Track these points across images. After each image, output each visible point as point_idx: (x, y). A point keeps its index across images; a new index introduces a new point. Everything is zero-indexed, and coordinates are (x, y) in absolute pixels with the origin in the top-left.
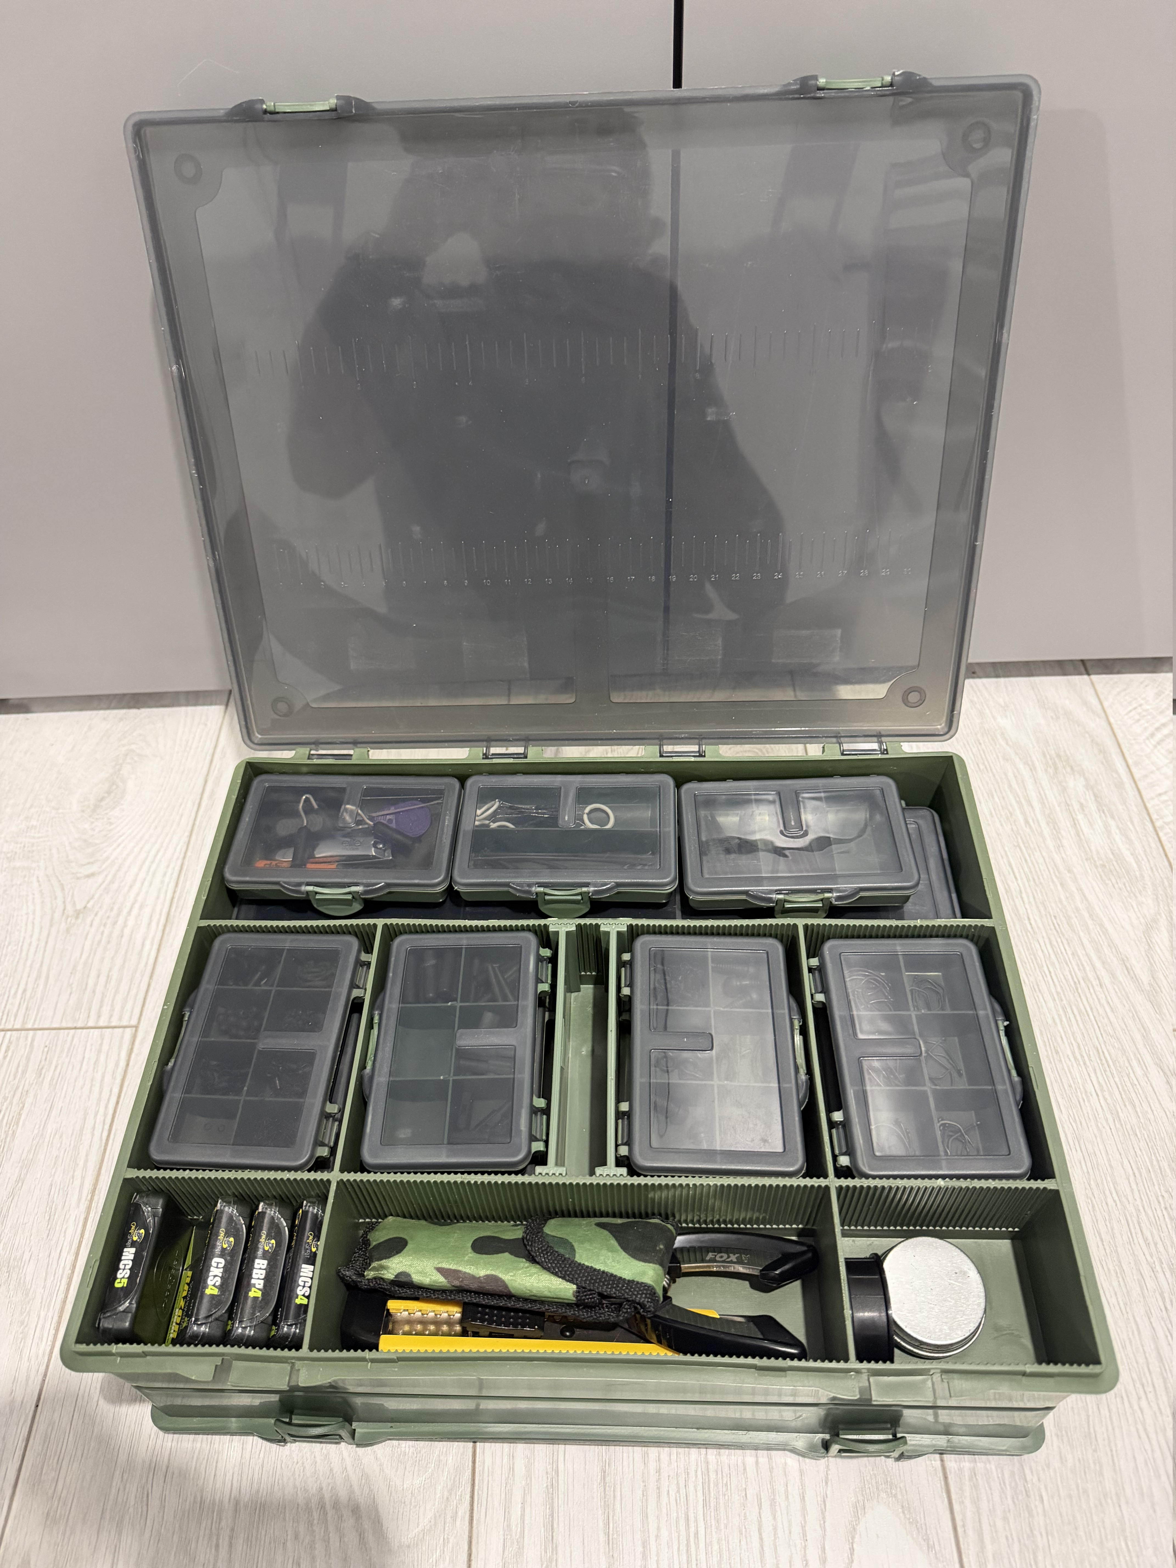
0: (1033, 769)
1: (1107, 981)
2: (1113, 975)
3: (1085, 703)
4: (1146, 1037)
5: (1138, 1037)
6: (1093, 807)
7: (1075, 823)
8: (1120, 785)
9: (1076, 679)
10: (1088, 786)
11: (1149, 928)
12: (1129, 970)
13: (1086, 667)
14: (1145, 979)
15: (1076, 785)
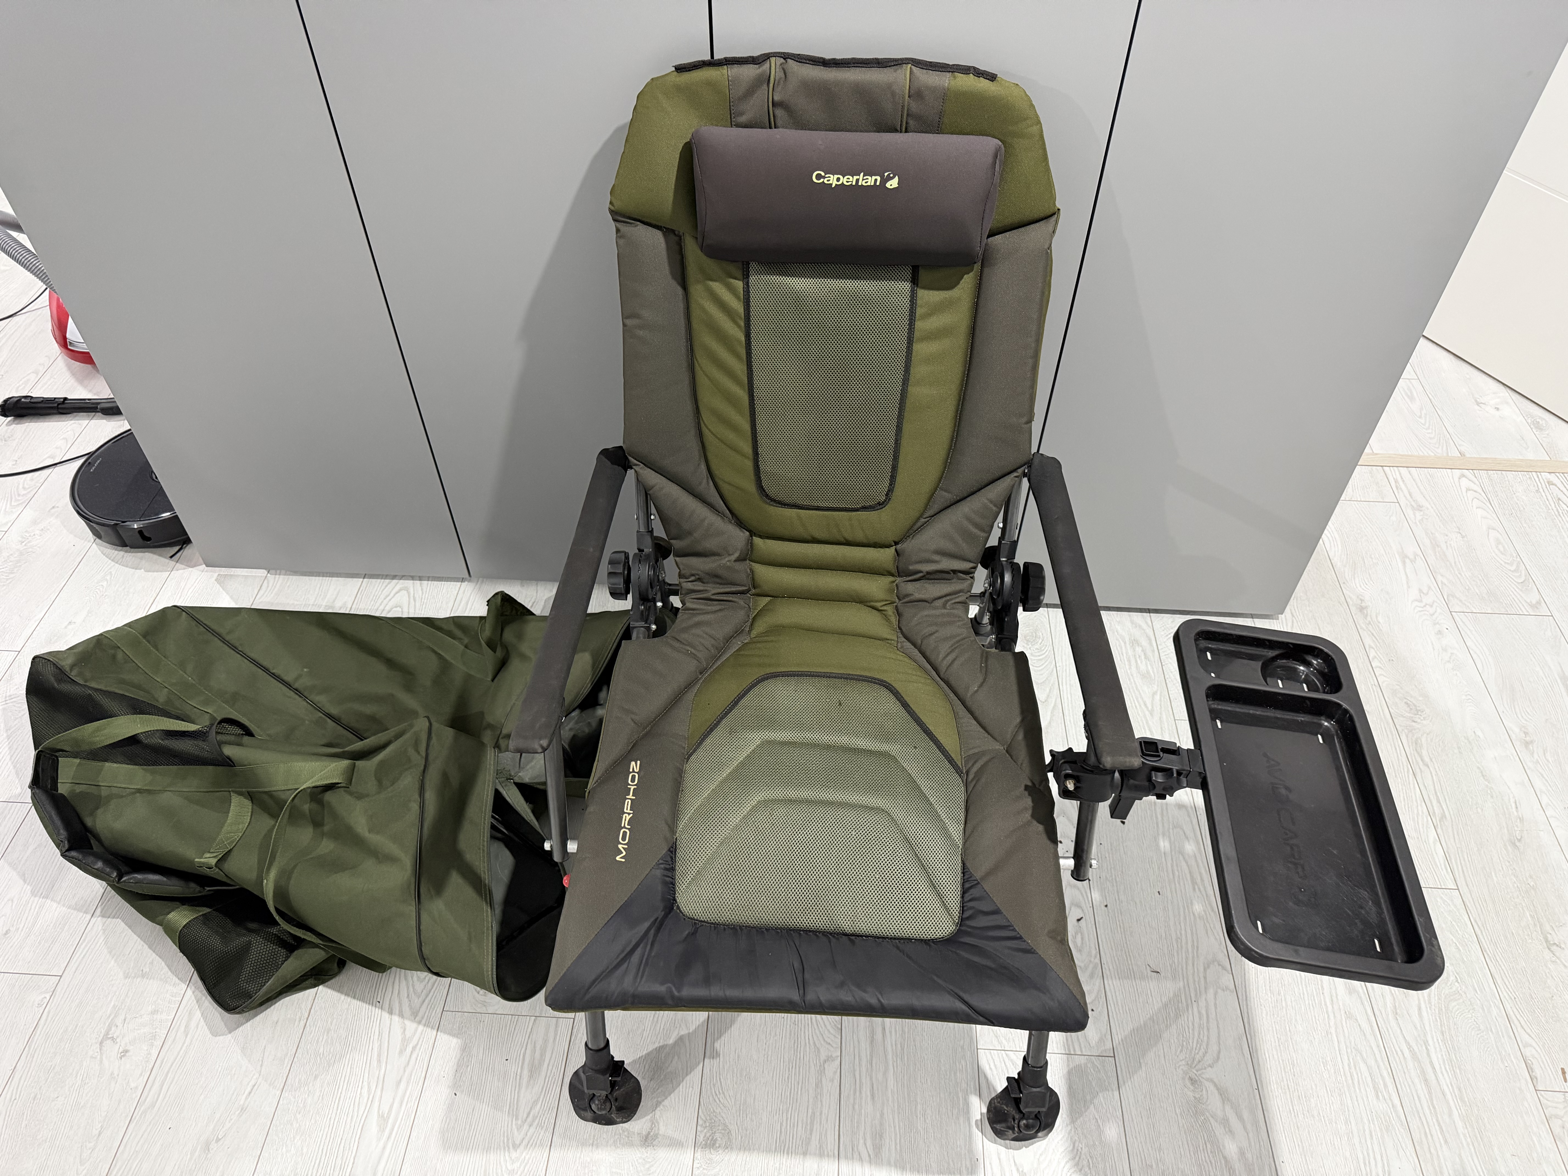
0: (1125, 643)
1: (1138, 707)
2: (1140, 706)
3: (1147, 623)
4: (1147, 722)
5: (1145, 722)
6: (1143, 657)
7: (1136, 661)
8: (1153, 651)
9: (1145, 614)
10: (1143, 650)
11: (1154, 694)
12: (1145, 705)
13: (1149, 611)
14: (1150, 708)
15: (1139, 650)
